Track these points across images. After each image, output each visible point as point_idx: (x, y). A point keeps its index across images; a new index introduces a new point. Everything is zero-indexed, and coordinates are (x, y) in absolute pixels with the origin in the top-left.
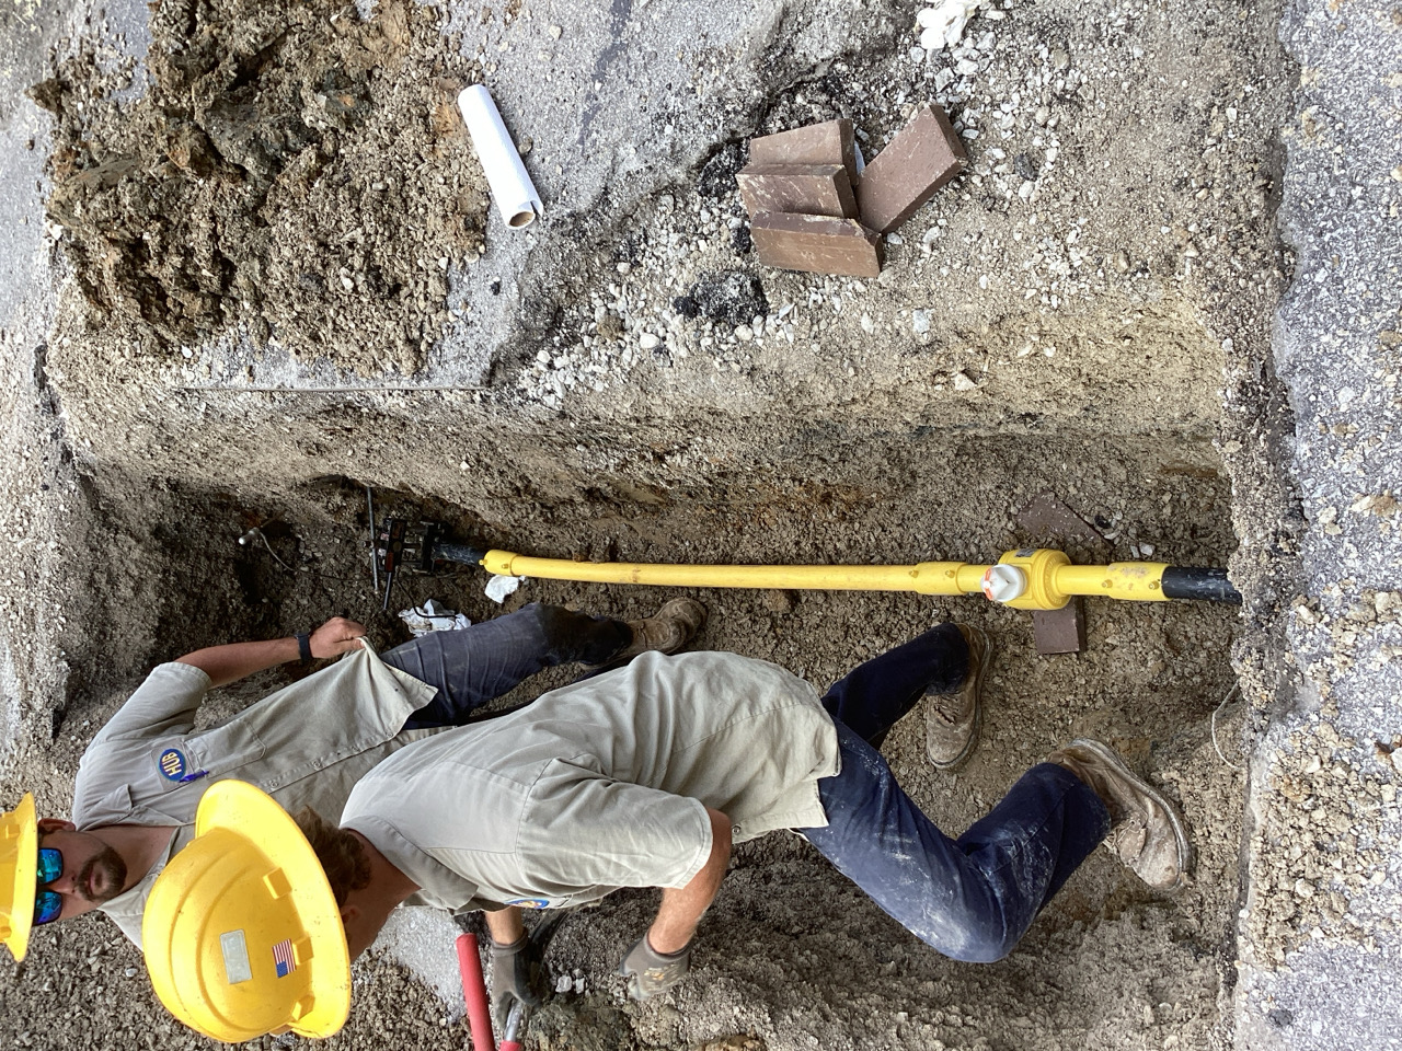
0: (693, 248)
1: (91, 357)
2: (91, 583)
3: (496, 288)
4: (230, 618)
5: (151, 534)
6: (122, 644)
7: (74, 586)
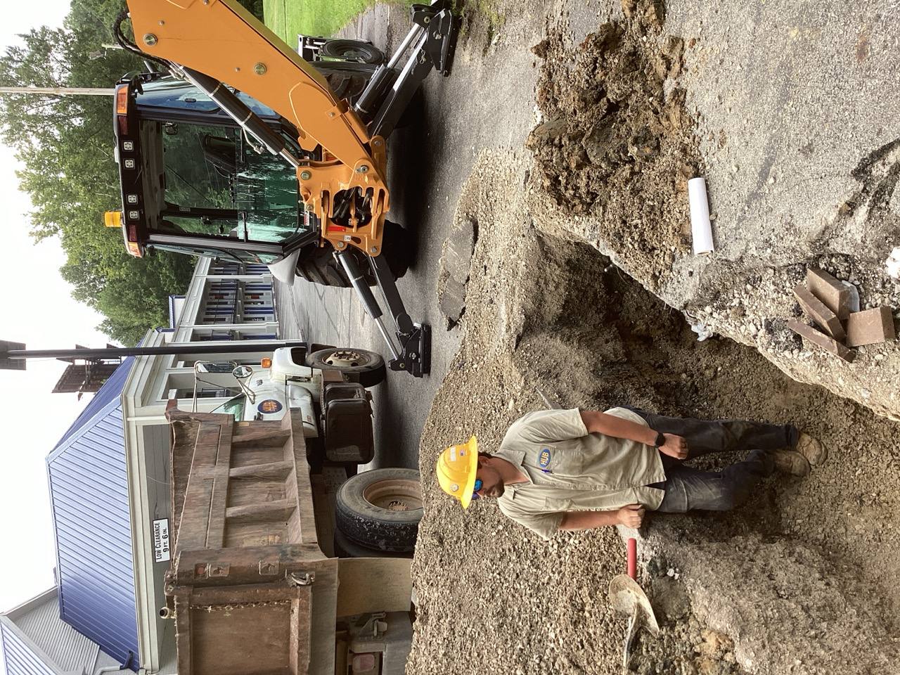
0: (780, 296)
1: (540, 204)
2: (537, 283)
3: (691, 274)
4: (598, 300)
5: (565, 263)
6: (548, 310)
7: (530, 284)
